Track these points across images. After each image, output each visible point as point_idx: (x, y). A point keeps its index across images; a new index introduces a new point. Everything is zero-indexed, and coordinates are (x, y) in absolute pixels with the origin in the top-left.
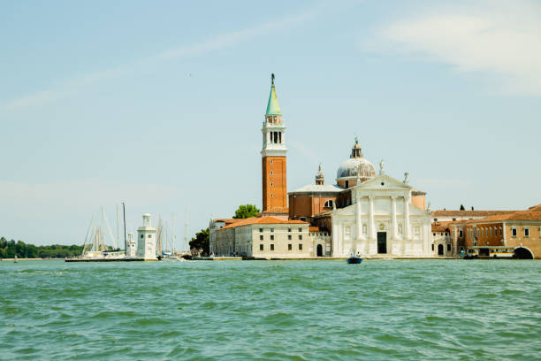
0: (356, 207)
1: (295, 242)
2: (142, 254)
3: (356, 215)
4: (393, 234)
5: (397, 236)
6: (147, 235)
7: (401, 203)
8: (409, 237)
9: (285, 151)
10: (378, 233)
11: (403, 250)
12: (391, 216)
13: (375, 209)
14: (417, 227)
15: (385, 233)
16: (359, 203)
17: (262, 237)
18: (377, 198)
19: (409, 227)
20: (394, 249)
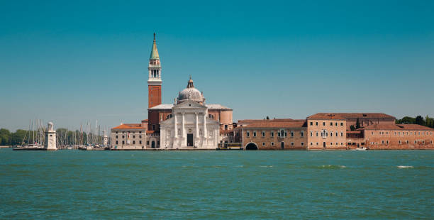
0: (174, 119)
1: (137, 140)
2: (46, 146)
3: (174, 123)
4: (196, 135)
5: (198, 136)
6: (49, 135)
7: (201, 116)
8: (206, 136)
9: (160, 82)
10: (188, 135)
11: (201, 144)
12: (195, 124)
13: (186, 121)
14: (211, 130)
15: (192, 135)
16: (176, 117)
17: (117, 137)
18: (186, 114)
19: (206, 130)
20: (197, 144)
